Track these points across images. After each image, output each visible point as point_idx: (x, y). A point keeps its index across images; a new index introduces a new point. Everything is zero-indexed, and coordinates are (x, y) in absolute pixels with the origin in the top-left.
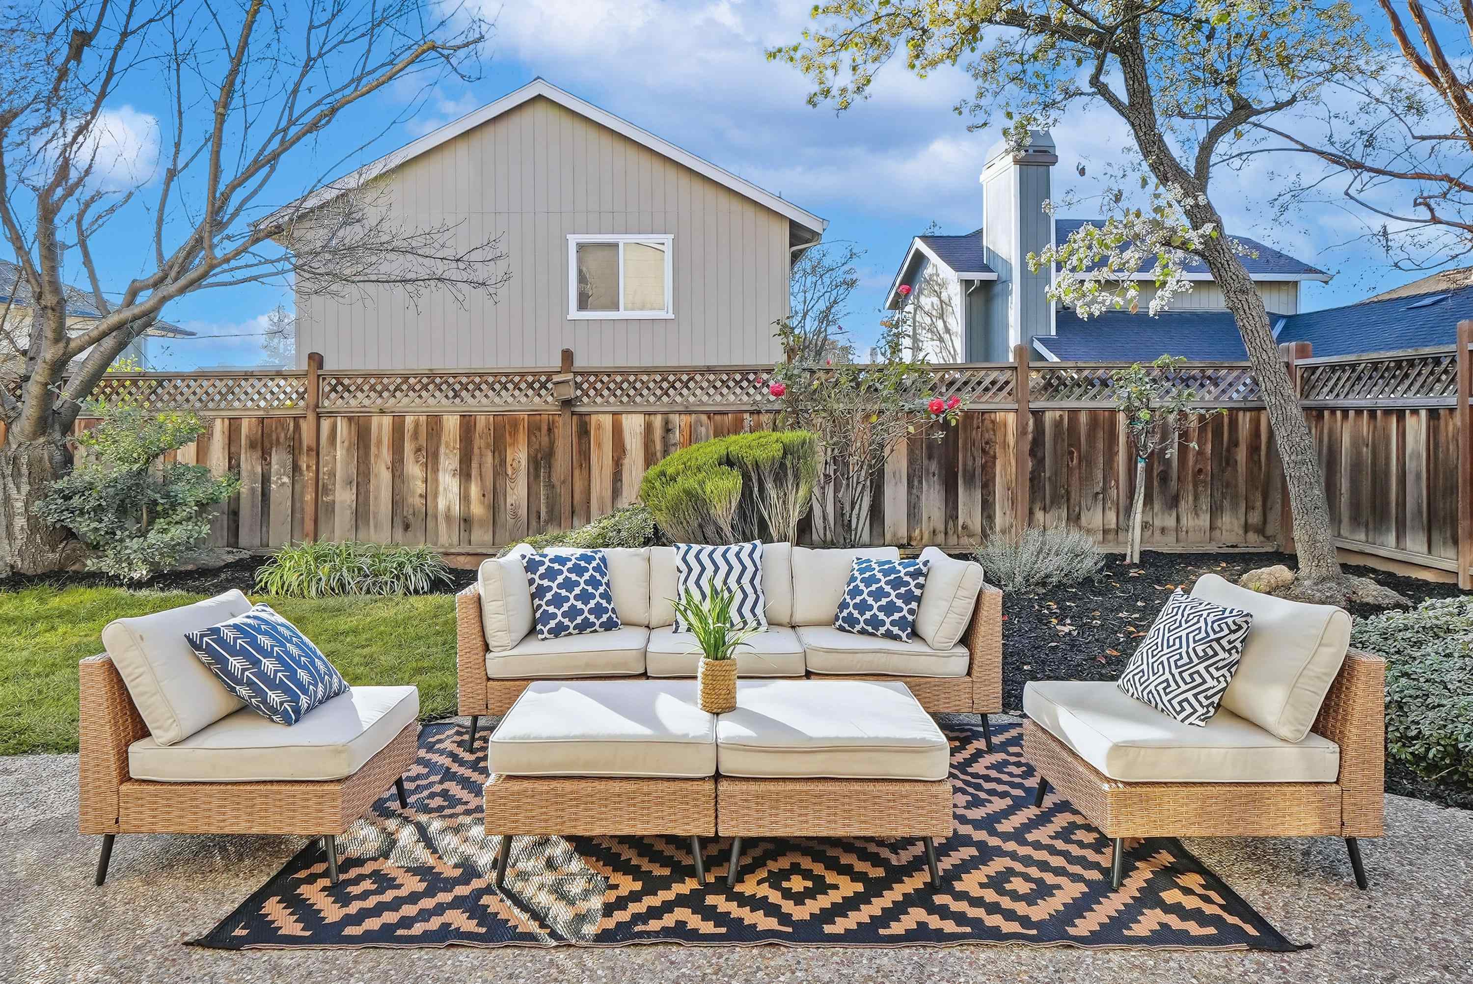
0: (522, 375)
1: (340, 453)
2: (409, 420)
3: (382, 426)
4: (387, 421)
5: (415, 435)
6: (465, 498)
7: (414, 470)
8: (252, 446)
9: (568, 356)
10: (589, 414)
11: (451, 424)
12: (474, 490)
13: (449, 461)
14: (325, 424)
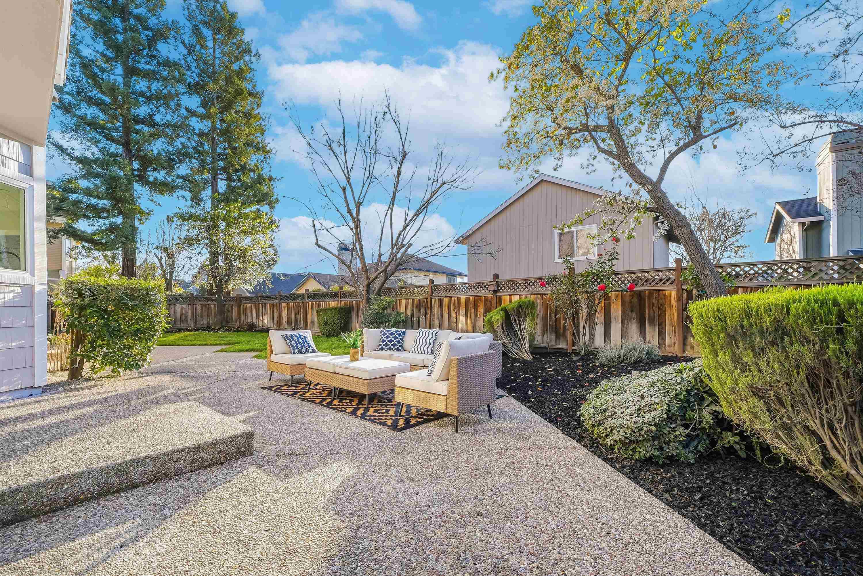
0: (483, 283)
1: (436, 309)
2: (453, 299)
3: (446, 300)
4: (447, 299)
5: (454, 304)
6: (466, 324)
7: (454, 315)
8: (417, 307)
9: (496, 276)
10: (501, 296)
11: (463, 299)
12: (469, 322)
13: (462, 312)
14: (433, 300)
